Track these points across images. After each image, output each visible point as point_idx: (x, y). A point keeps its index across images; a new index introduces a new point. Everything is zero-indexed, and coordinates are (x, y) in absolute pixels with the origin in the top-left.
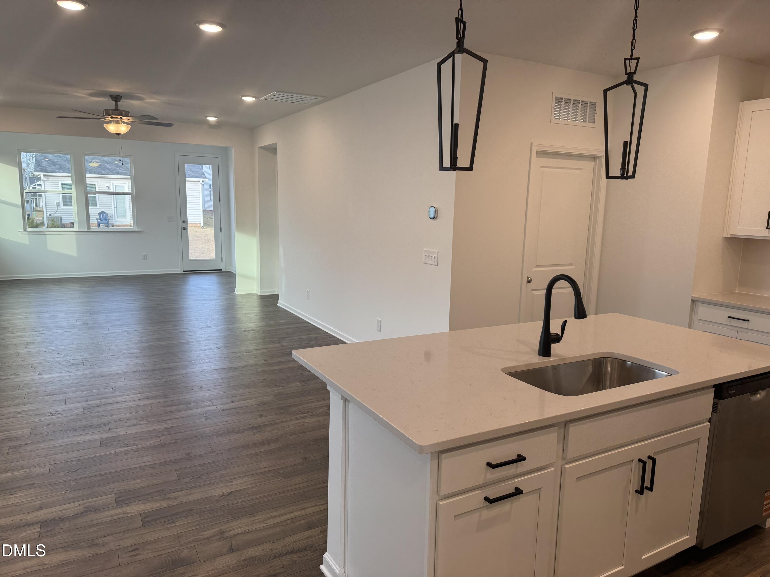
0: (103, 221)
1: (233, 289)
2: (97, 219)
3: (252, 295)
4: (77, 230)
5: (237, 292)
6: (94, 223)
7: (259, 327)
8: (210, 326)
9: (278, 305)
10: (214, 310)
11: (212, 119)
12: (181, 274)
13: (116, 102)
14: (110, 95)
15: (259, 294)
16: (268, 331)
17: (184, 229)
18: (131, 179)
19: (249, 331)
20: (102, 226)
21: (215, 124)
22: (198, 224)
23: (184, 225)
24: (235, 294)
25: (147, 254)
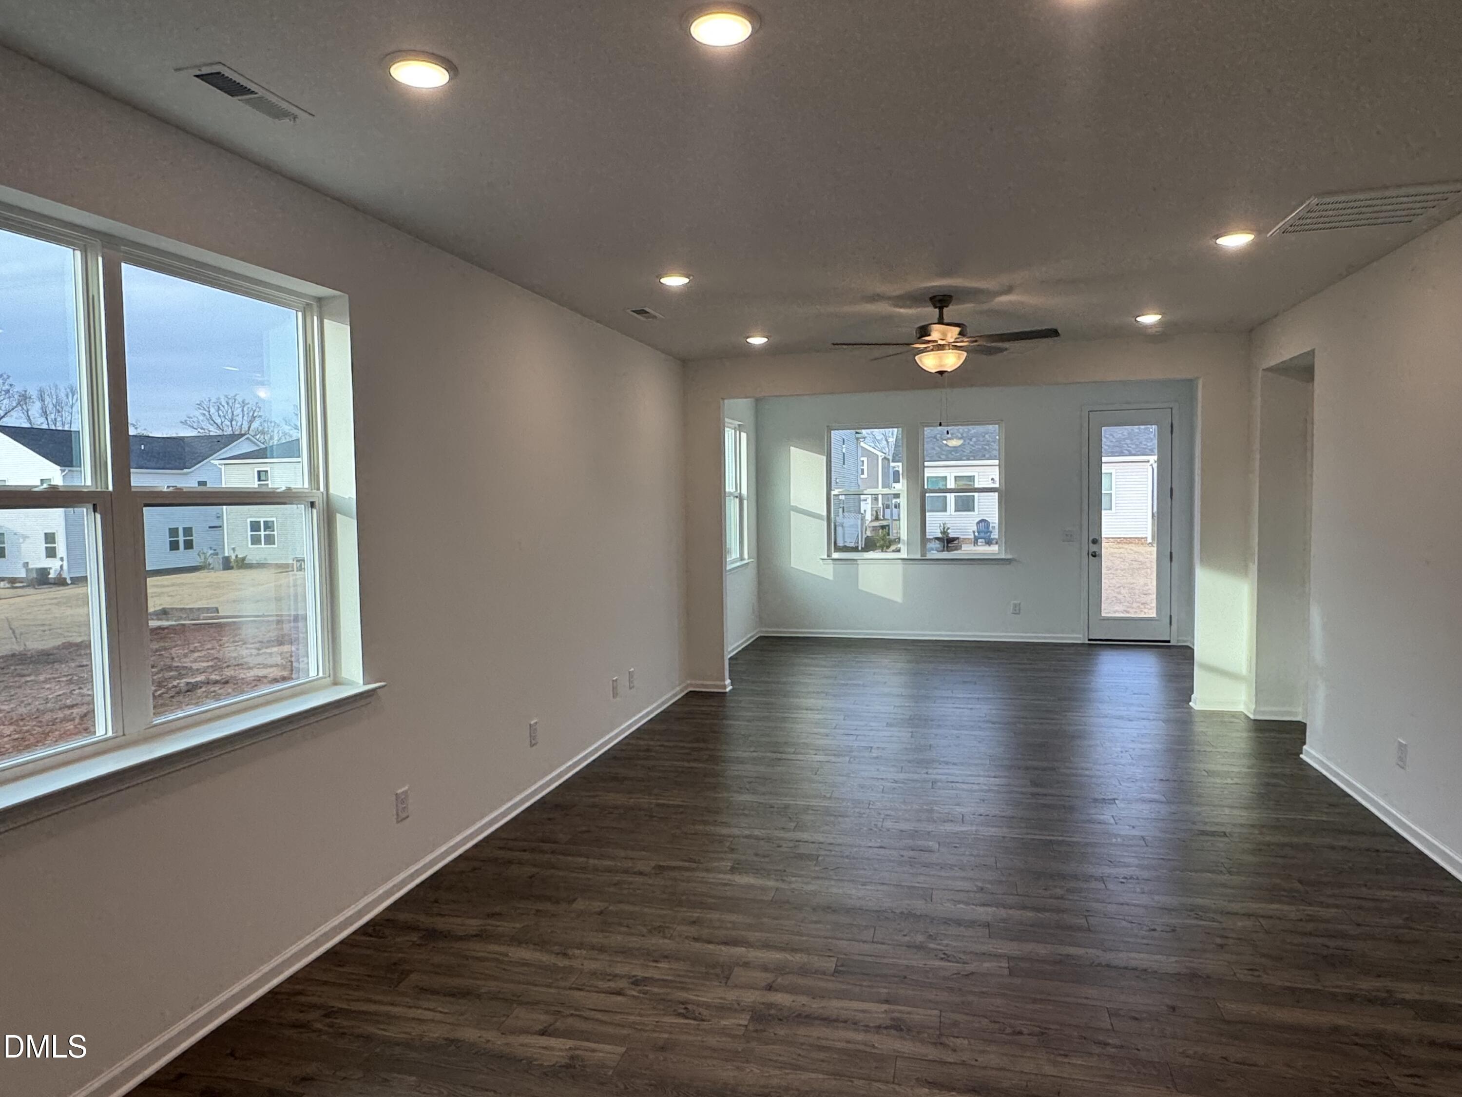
0: (982, 535)
1: (1187, 692)
2: (974, 532)
3: (1233, 716)
4: (905, 556)
5: (1195, 703)
6: (969, 539)
7: (1242, 825)
8: (1114, 799)
9: (1301, 756)
10: (1134, 749)
11: (1149, 319)
12: (1083, 644)
13: (941, 309)
14: (931, 295)
15: (1252, 717)
16: (1269, 844)
17: (1094, 555)
18: (999, 465)
19: (1213, 834)
20: (982, 542)
21: (1157, 332)
22: (1142, 538)
23: (1093, 548)
24: (1191, 708)
25: (1020, 604)
